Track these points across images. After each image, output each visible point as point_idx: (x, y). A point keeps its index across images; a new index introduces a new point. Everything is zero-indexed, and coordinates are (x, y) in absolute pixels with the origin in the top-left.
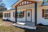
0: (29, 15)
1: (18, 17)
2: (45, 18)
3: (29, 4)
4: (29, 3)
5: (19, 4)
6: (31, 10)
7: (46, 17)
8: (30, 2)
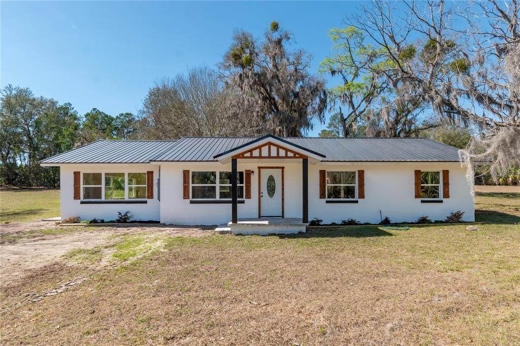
0: (271, 190)
1: (218, 198)
2: (327, 199)
3: (286, 157)
4: (286, 154)
5: (251, 151)
6: (283, 168)
7: (329, 197)
8: (290, 154)
